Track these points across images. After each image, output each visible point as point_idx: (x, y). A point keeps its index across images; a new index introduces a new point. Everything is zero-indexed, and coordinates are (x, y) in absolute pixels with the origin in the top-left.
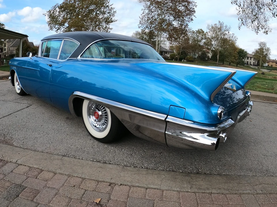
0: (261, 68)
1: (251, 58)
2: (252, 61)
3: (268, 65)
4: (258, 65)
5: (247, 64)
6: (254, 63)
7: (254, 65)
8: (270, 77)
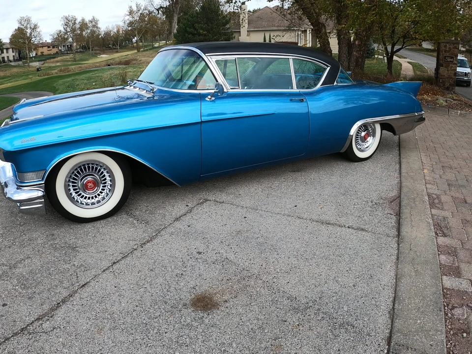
1: (7, 49)
2: (11, 54)
3: (36, 54)
5: (4, 61)
6: (14, 56)
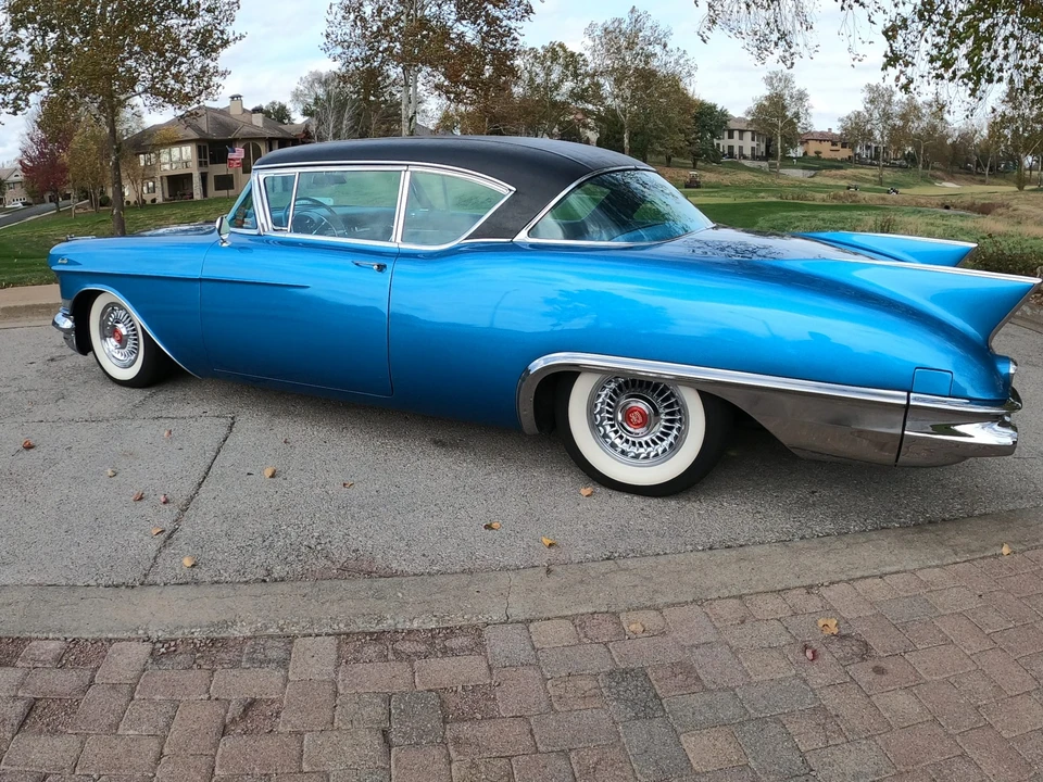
0: (782, 167)
1: (742, 132)
2: (747, 144)
3: (805, 154)
4: (769, 155)
5: (731, 154)
6: (753, 148)
7: (754, 157)
8: (819, 196)
